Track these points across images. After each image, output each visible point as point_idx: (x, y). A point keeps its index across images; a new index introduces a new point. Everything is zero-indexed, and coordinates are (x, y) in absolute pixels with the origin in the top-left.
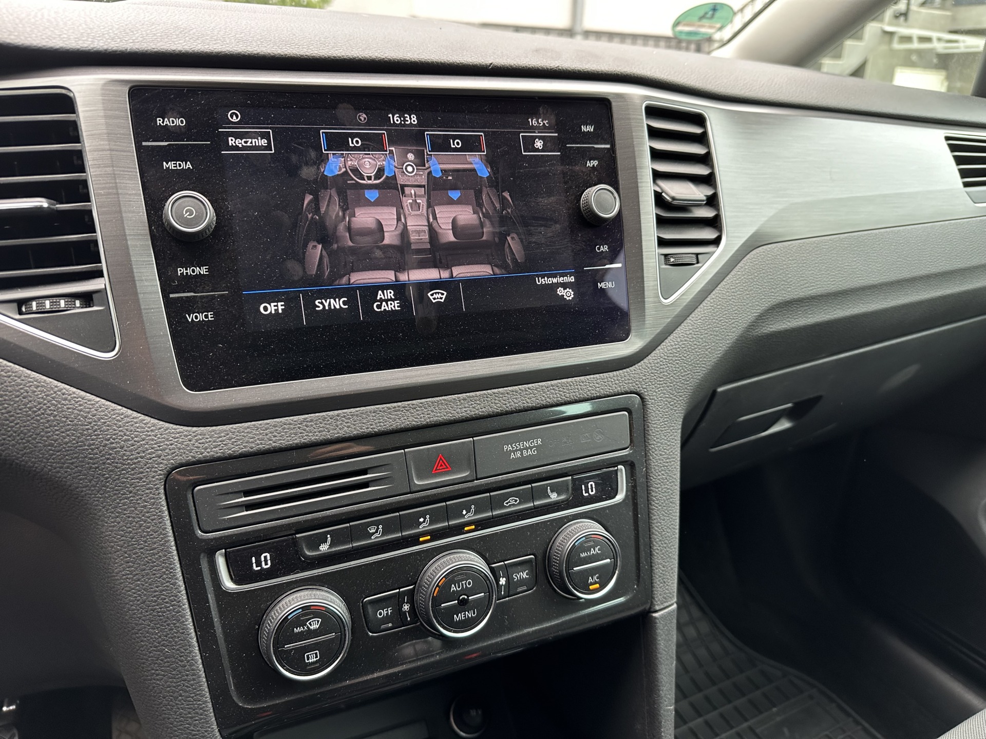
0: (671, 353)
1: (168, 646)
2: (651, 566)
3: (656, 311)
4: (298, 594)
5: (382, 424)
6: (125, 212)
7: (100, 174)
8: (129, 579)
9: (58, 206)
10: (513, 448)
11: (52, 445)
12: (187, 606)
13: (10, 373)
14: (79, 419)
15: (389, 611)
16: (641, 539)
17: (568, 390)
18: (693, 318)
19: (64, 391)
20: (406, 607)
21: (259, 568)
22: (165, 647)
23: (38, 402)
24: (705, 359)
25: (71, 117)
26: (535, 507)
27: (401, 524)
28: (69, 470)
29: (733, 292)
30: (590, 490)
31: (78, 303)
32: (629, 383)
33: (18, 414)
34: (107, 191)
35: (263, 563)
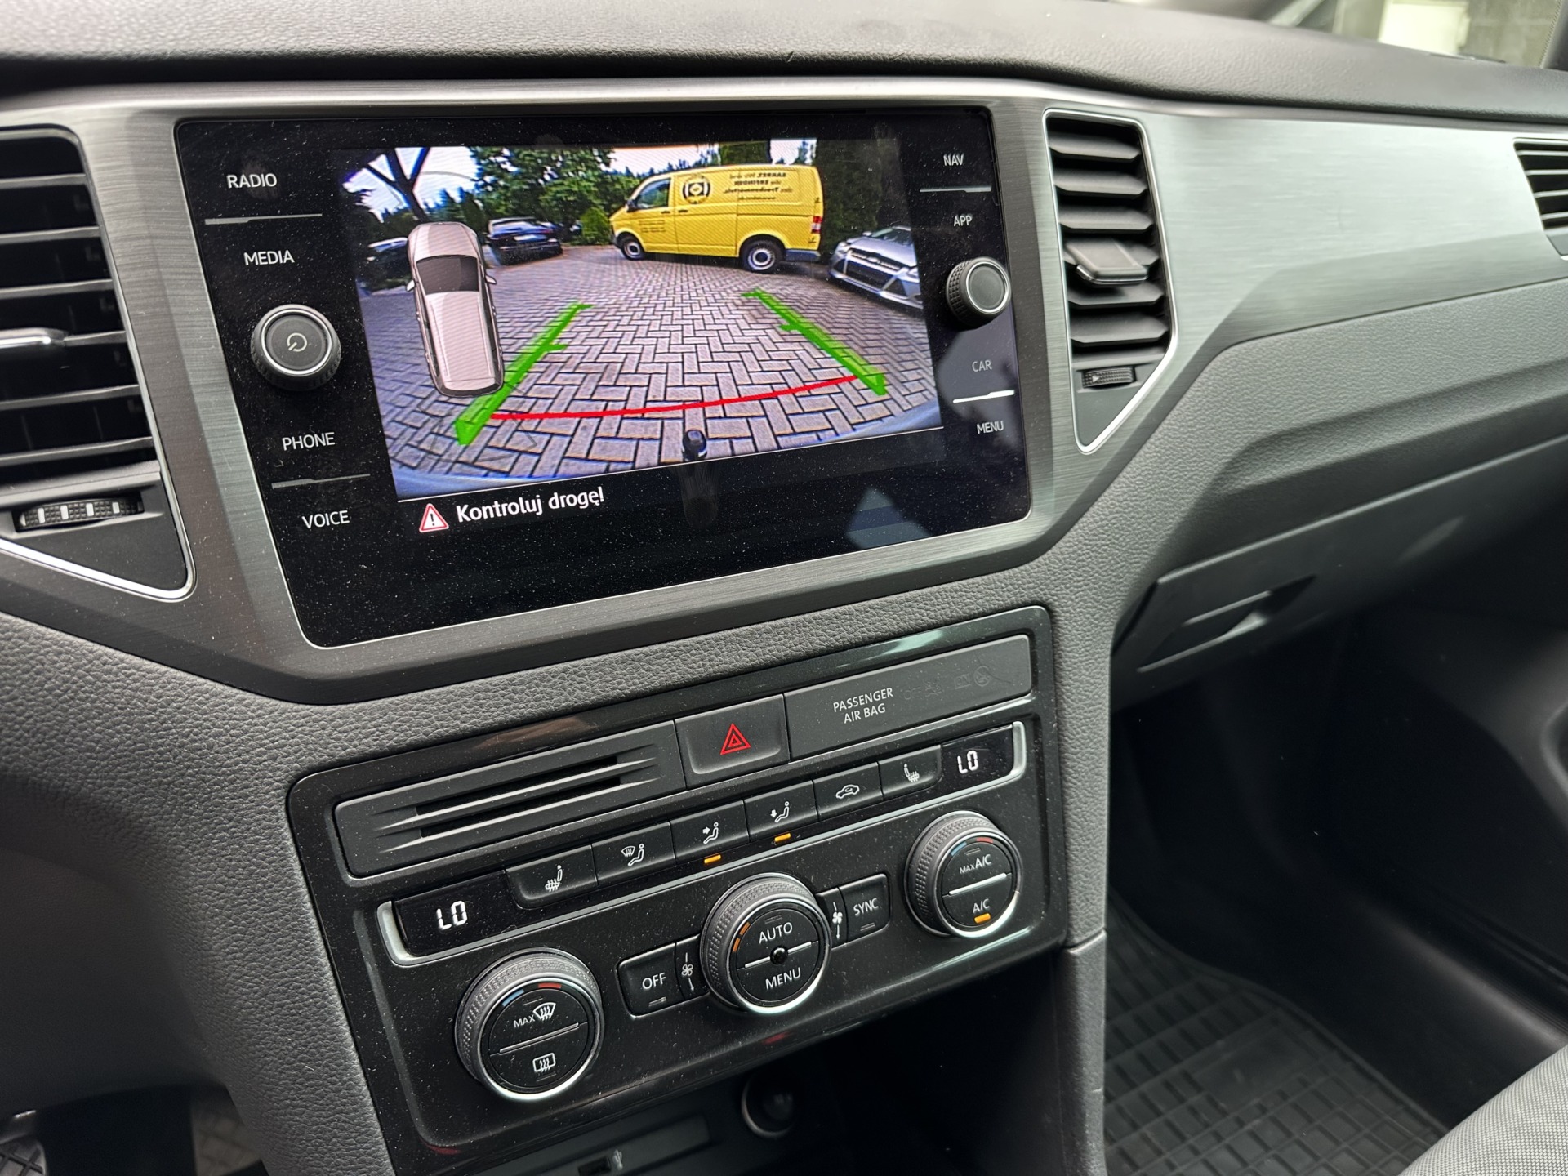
0: (1095, 535)
1: (309, 1060)
2: (1067, 877)
3: (1071, 467)
4: (515, 964)
5: (637, 681)
6: (186, 346)
7: (137, 282)
8: (238, 959)
9: (67, 339)
10: (848, 705)
11: (92, 750)
12: (336, 996)
13: (10, 633)
14: (135, 704)
15: (661, 979)
16: (1050, 835)
17: (933, 605)
18: (1128, 473)
19: (105, 658)
20: (687, 970)
21: (449, 926)
22: (306, 1062)
23: (63, 679)
24: (1148, 540)
25: (75, 179)
26: (885, 798)
27: (673, 840)
28: (124, 789)
29: (1190, 426)
30: (970, 764)
31: (116, 506)
32: (1029, 588)
33: (29, 700)
34: (152, 310)
35: (455, 918)
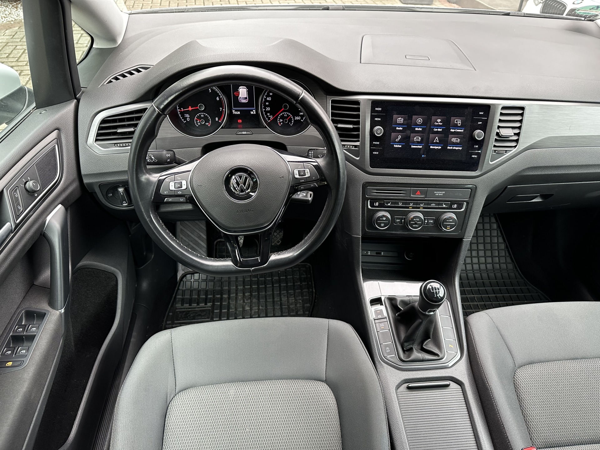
0: (488, 177)
2: (466, 228)
3: (487, 165)
4: (382, 212)
5: (408, 182)
7: (362, 119)
8: (352, 201)
9: (354, 126)
10: (437, 193)
15: (399, 221)
16: (465, 222)
18: (499, 168)
19: (350, 165)
20: (403, 221)
25: (358, 106)
26: (439, 207)
27: (406, 204)
29: (515, 162)
30: (454, 206)
31: (354, 147)
32: (474, 183)
34: (363, 124)
35: (376, 204)
